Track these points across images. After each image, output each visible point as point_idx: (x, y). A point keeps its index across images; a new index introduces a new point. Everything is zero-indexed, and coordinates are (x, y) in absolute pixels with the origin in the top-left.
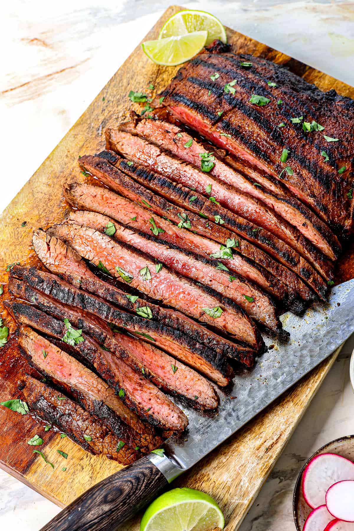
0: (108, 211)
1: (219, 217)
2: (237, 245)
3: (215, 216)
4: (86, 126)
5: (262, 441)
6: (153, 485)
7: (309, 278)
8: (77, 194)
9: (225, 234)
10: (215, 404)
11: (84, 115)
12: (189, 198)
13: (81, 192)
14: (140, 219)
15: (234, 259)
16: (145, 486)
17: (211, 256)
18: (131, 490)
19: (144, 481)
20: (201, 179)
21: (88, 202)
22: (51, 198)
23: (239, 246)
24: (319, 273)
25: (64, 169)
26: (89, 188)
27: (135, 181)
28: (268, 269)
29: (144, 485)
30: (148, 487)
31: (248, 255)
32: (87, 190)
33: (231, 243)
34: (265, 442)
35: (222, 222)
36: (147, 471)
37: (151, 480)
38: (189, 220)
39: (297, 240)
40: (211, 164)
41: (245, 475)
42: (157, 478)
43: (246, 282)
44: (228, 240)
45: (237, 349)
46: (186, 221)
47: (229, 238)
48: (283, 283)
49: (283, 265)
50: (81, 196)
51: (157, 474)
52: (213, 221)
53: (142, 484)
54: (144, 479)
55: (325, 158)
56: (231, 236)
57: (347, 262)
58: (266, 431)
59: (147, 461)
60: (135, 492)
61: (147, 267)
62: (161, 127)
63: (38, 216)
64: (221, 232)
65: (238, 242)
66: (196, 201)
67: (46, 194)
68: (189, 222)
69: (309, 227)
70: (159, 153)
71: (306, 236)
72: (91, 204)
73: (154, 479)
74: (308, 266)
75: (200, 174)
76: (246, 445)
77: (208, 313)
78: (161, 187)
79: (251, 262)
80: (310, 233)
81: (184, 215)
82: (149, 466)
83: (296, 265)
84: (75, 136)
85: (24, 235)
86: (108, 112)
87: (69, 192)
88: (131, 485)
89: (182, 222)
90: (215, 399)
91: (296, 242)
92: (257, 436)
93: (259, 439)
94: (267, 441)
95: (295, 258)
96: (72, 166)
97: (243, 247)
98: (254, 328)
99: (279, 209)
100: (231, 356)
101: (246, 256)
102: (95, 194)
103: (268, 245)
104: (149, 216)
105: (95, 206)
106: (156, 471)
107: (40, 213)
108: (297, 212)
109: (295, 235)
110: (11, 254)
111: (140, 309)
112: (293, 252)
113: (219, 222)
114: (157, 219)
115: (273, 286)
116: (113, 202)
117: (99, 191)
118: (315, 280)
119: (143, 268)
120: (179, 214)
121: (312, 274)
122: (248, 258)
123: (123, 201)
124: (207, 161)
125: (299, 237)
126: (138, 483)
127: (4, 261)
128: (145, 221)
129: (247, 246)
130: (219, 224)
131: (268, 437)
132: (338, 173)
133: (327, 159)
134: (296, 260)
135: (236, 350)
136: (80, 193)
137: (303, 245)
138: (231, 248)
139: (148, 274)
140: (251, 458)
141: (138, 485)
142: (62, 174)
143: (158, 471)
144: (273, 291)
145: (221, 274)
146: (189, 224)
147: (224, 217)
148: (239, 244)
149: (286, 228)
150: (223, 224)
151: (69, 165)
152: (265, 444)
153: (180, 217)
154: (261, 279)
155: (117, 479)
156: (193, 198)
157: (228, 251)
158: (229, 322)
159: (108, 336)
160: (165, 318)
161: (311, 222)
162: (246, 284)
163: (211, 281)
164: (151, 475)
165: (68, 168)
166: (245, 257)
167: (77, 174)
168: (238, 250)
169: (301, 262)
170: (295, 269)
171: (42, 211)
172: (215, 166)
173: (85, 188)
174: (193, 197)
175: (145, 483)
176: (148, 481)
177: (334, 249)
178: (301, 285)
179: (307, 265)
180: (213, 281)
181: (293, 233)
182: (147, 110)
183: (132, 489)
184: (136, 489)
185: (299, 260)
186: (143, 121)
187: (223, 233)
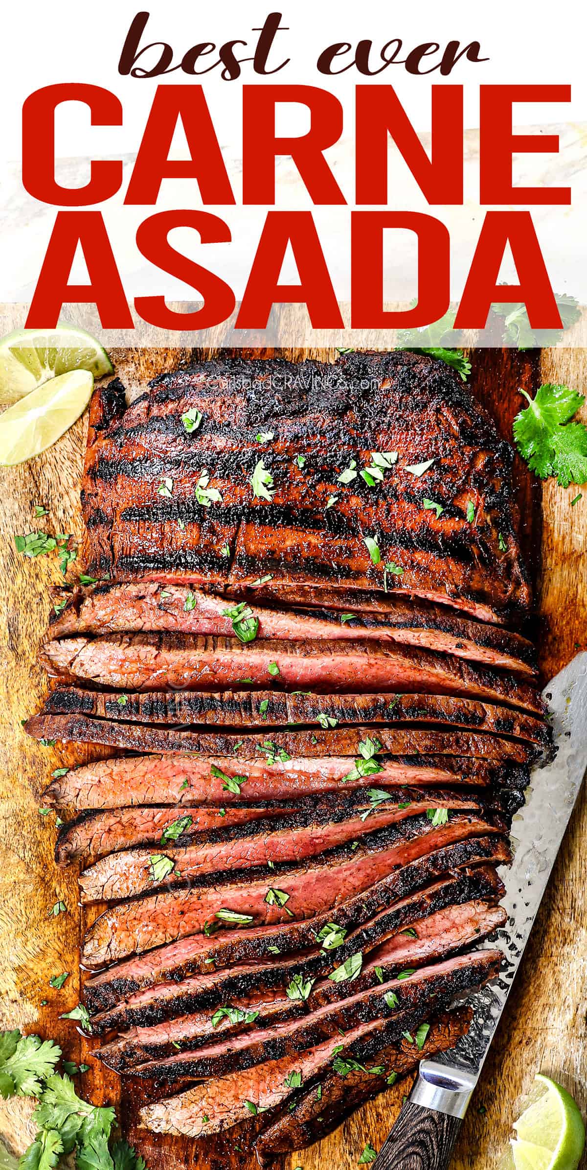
0: (137, 797)
1: (323, 716)
2: (379, 745)
3: (317, 718)
5: (572, 1011)
6: (446, 1138)
7: (512, 728)
8: (69, 798)
9: (350, 738)
12: (258, 708)
13: (73, 789)
14: (195, 780)
15: (386, 770)
16: (438, 1147)
17: (344, 780)
18: (423, 1164)
19: (431, 1141)
21: (94, 801)
22: (19, 819)
23: (383, 745)
24: (523, 711)
25: (8, 754)
26: (80, 775)
28: (445, 752)
29: (435, 1147)
30: (442, 1144)
31: (404, 752)
32: (79, 780)
33: (367, 749)
34: (577, 1009)
35: (333, 721)
36: (427, 1125)
37: (440, 1133)
38: (281, 748)
39: (462, 677)
40: (252, 623)
41: (577, 1073)
42: (445, 1126)
43: (427, 798)
44: (361, 744)
46: (276, 753)
47: (360, 741)
48: (477, 758)
49: (463, 730)
50: (77, 796)
51: (443, 1120)
52: (318, 726)
53: (432, 1147)
54: (430, 1138)
55: (435, 510)
56: (360, 736)
57: (547, 652)
58: (570, 993)
59: (417, 1108)
60: (429, 1163)
62: (124, 595)
63: (22, 864)
64: (342, 739)
65: (377, 739)
66: (271, 709)
67: (6, 818)
68: (282, 751)
69: (469, 647)
70: (155, 652)
71: (468, 658)
73: (443, 1129)
74: (503, 712)
75: (245, 652)
76: (554, 1030)
78: (201, 716)
79: (413, 760)
80: (474, 653)
81: (268, 744)
82: (425, 1115)
83: (482, 720)
85: (22, 908)
86: (5, 603)
88: (419, 1158)
89: (271, 757)
91: (461, 681)
92: (562, 1008)
93: (567, 1011)
94: (580, 1007)
95: (476, 712)
96: (17, 740)
97: (388, 744)
99: (402, 637)
101: (402, 753)
102: (97, 779)
103: (425, 715)
104: (205, 766)
105: (112, 800)
106: (438, 1119)
107: (22, 855)
108: (437, 632)
109: (455, 672)
110: (26, 952)
112: (468, 705)
113: (329, 725)
115: (466, 774)
116: (133, 776)
117: (100, 771)
118: (524, 728)
120: (258, 748)
121: (514, 720)
122: (407, 756)
123: (147, 763)
124: (243, 620)
125: (460, 670)
126: (426, 1149)
127: (24, 968)
128: (204, 778)
129: (394, 738)
130: (330, 728)
131: (578, 1000)
132: (469, 523)
133: (440, 510)
134: (479, 713)
136: (73, 794)
137: (476, 680)
138: (372, 756)
140: (572, 1045)
141: (428, 1151)
142: (10, 764)
143: (441, 1115)
144: (471, 781)
146: (284, 754)
147: (330, 711)
148: (379, 742)
149: (433, 666)
150: (337, 722)
151: (9, 742)
152: (579, 1012)
153: (263, 750)
154: (444, 776)
155: (394, 1159)
156: (263, 706)
157: (372, 764)
161: (469, 639)
162: (428, 800)
164: (436, 1126)
165: (12, 748)
166: (402, 756)
167: (34, 749)
168: (385, 753)
169: (489, 712)
170: (485, 727)
171: (21, 851)
172: (260, 624)
173: (74, 779)
174: (262, 703)
175: (434, 1142)
176: (437, 1138)
177: (524, 661)
178: (508, 746)
179: (499, 711)
181: (449, 669)
182: (67, 560)
183: (423, 1162)
184: (429, 1158)
185: (484, 710)
186: (88, 602)
187: (346, 739)
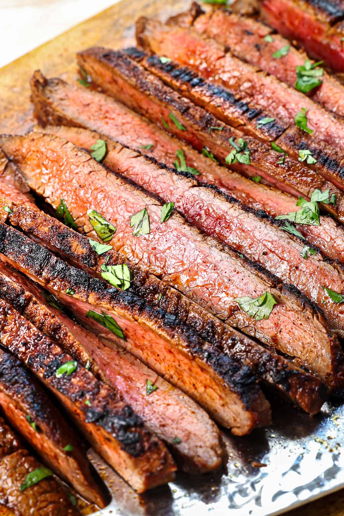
1: (307, 152)
2: (332, 200)
3: (300, 151)
4: (108, 22)
10: (213, 460)
11: (111, 8)
12: (259, 119)
13: (64, 94)
14: (159, 149)
15: (321, 225)
20: (289, 99)
21: (71, 111)
23: (335, 204)
27: (165, 83)
32: (75, 94)
33: (320, 196)
35: (311, 160)
38: (249, 150)
40: (315, 81)
45: (287, 367)
46: (241, 151)
47: (319, 188)
50: (62, 100)
52: (295, 157)
56: (322, 186)
61: (146, 209)
62: (238, 25)
65: (335, 197)
66: (270, 126)
68: (247, 153)
70: (222, 54)
72: (76, 115)
75: (291, 90)
77: (246, 308)
81: (241, 141)
84: (85, 33)
87: (41, 88)
89: (234, 152)
90: (216, 452)
98: (331, 341)
100: (271, 380)
102: (89, 102)
104: (177, 147)
111: (109, 267)
113: (306, 161)
114: (191, 153)
117: (97, 99)
119: (138, 212)
120: (232, 139)
124: (308, 76)
128: (167, 153)
130: (304, 163)
135: (284, 369)
138: (318, 203)
139: (146, 223)
145: (286, 241)
146: (247, 156)
147: (316, 154)
148: (335, 200)
150: (314, 164)
153: (233, 144)
157: (312, 207)
158: (283, 330)
159: (34, 299)
160: (155, 291)
162: (334, 267)
163: (265, 254)
168: (332, 211)
172: (322, 85)
174: (267, 119)
180: (271, 255)
